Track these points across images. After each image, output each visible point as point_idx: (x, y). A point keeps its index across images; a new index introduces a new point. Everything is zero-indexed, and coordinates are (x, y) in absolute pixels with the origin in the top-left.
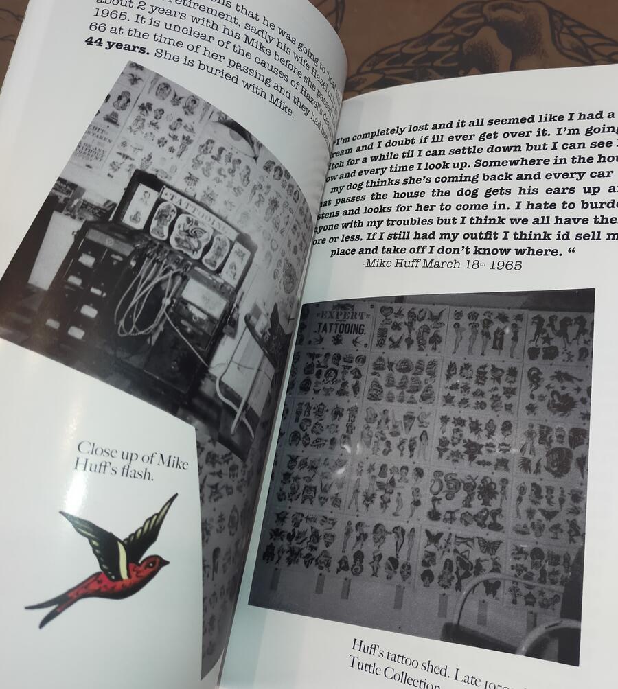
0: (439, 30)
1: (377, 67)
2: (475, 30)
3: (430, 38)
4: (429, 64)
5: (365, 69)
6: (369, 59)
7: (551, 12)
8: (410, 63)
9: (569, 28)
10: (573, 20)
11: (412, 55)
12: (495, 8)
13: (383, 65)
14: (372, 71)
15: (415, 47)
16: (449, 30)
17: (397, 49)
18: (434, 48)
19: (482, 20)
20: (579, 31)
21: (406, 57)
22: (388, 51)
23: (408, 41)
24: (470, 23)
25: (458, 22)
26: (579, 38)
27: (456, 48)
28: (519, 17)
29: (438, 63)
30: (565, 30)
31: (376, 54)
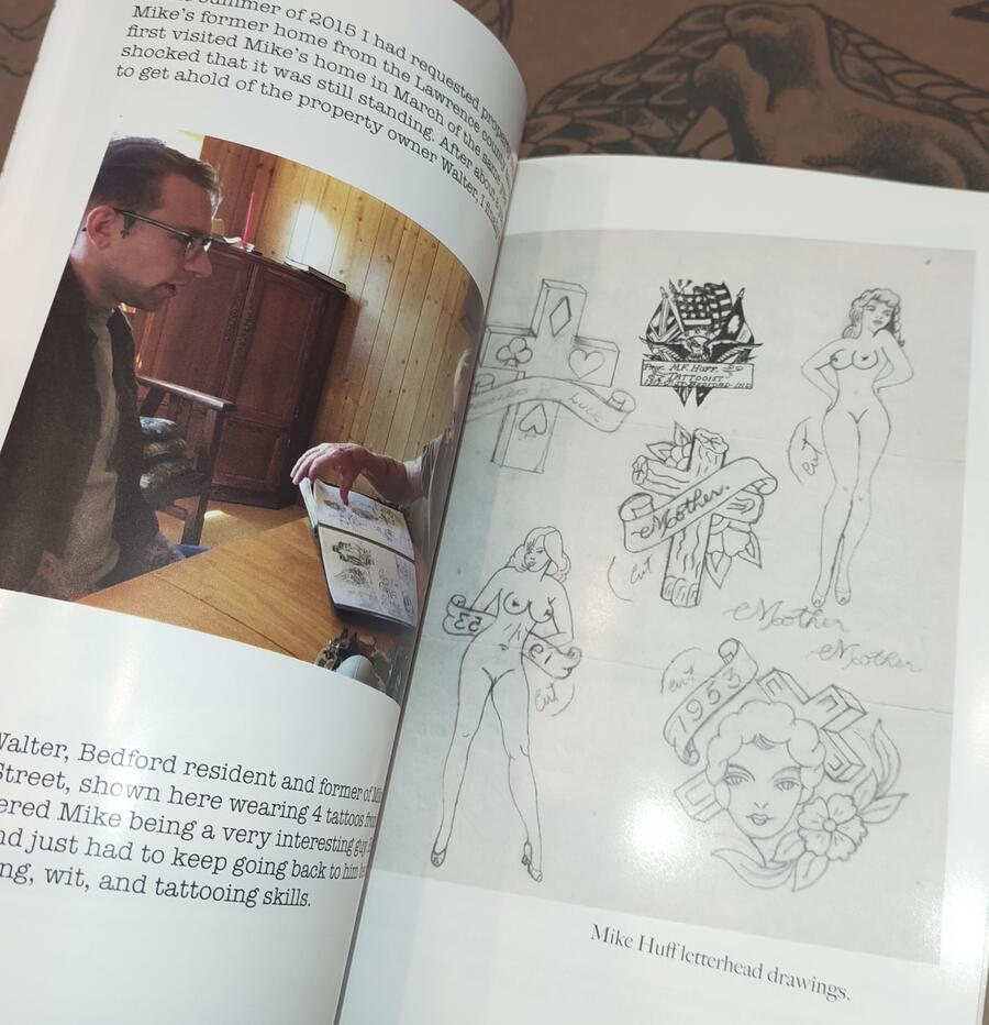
0: (657, 50)
1: (563, 106)
2: (713, 48)
3: (643, 60)
4: (642, 101)
5: (543, 108)
6: (550, 93)
7: (830, 21)
8: (613, 99)
9: (857, 46)
10: (864, 35)
11: (616, 88)
12: (744, 16)
13: (571, 102)
14: (557, 112)
15: (620, 74)
16: (673, 48)
17: (593, 77)
18: (650, 76)
19: (723, 34)
20: (872, 51)
21: (608, 90)
22: (577, 82)
23: (610, 66)
24: (705, 39)
25: (684, 37)
26: (872, 61)
27: (684, 77)
28: (780, 30)
29: (656, 99)
30: (850, 49)
31: (562, 86)
